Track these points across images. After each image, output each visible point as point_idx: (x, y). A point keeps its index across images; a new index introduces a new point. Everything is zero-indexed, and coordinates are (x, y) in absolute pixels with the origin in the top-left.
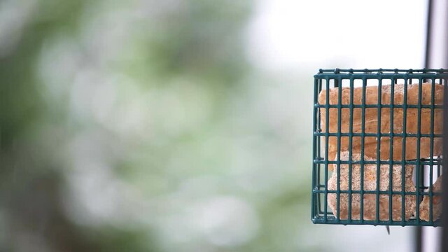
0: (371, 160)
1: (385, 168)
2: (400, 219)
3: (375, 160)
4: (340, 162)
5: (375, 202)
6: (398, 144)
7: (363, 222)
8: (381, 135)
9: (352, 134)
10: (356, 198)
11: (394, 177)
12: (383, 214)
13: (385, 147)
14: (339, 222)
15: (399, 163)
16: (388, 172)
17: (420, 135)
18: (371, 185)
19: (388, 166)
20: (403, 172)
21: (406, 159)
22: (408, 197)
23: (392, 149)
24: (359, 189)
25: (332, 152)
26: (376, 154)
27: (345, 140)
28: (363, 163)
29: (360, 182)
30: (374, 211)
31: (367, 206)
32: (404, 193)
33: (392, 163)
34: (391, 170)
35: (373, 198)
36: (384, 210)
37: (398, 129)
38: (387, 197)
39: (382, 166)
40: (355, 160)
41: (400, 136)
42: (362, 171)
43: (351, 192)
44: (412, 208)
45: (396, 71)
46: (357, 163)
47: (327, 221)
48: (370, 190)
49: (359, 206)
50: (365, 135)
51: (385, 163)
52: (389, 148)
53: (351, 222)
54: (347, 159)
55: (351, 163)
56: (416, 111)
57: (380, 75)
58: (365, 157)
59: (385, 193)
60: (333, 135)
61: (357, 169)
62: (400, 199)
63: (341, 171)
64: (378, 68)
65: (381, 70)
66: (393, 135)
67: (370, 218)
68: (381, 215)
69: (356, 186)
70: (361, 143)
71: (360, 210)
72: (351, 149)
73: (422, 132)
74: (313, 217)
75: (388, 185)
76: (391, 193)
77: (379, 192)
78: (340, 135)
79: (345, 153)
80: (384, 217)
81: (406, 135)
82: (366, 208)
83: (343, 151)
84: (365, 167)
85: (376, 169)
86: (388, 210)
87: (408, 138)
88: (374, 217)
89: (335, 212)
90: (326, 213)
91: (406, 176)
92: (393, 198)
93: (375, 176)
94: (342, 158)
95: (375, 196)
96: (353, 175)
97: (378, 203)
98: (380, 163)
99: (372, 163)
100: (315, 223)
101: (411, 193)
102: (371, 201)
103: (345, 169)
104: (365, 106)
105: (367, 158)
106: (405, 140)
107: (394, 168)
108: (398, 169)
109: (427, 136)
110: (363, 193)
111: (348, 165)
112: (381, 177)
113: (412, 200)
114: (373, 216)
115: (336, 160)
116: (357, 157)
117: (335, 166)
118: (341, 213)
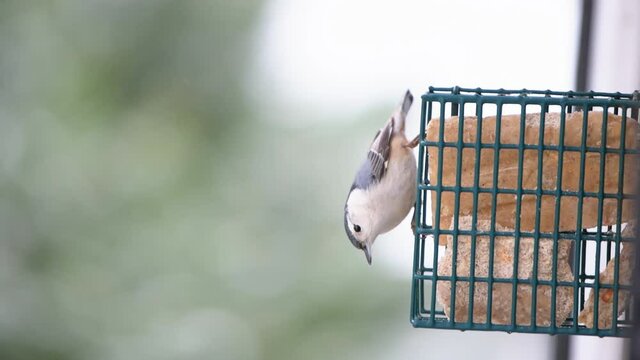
0: (506, 230)
1: (528, 243)
2: (547, 323)
3: (512, 231)
4: (457, 233)
5: (510, 296)
6: (548, 205)
7: (490, 327)
8: (522, 192)
9: (478, 190)
10: (482, 289)
11: (540, 259)
12: (522, 316)
13: (529, 210)
14: (453, 326)
15: (548, 237)
16: (532, 250)
17: (583, 194)
18: (505, 270)
19: (531, 241)
20: (556, 251)
21: (560, 230)
22: (561, 290)
23: (539, 213)
24: (486, 275)
25: (445, 217)
26: (513, 221)
27: (467, 199)
28: (494, 235)
29: (488, 264)
30: (509, 309)
31: (498, 303)
32: (556, 284)
33: (539, 236)
34: (537, 247)
35: (507, 290)
36: (523, 310)
37: (550, 183)
38: (528, 290)
39: (522, 241)
40: (481, 230)
41: (551, 194)
42: (492, 247)
43: (473, 279)
44: (567, 307)
45: (548, 93)
46: (484, 234)
47: (435, 324)
48: (502, 277)
49: (486, 303)
50: (497, 191)
51: (528, 236)
52: (534, 212)
53: (472, 327)
54: (469, 229)
55: (475, 235)
56: (577, 155)
57: (523, 98)
58: (497, 224)
59: (526, 282)
60: (449, 189)
61: (484, 243)
62: (549, 292)
63: (460, 246)
64: (520, 88)
65: (525, 91)
66: (541, 192)
67: (501, 320)
68: (520, 316)
69: (482, 270)
70: (490, 204)
71: (486, 309)
72: (475, 212)
73: (586, 190)
74: (413, 316)
75: (531, 270)
76: (535, 282)
77: (516, 281)
78: (460, 190)
79: (466, 218)
80: (523, 320)
81: (561, 193)
82: (496, 305)
83: (463, 215)
84: (496, 241)
85: (513, 245)
86: (529, 310)
87: (563, 197)
88: (507, 320)
89: (447, 310)
90: (434, 312)
91: (560, 256)
92: (539, 291)
93: (512, 255)
94: (462, 227)
95: (510, 287)
96: (477, 253)
97: (515, 298)
98: (519, 235)
99: (508, 235)
100: (417, 326)
101: (566, 284)
102: (504, 294)
103: (466, 243)
104: (499, 146)
105: (499, 228)
106: (559, 200)
107: (542, 243)
108: (547, 246)
109: (594, 196)
110: (492, 281)
111: (469, 238)
112: (521, 257)
113: (567, 295)
114: (505, 319)
115: (452, 228)
116: (485, 225)
117: (450, 238)
118: (456, 312)
